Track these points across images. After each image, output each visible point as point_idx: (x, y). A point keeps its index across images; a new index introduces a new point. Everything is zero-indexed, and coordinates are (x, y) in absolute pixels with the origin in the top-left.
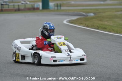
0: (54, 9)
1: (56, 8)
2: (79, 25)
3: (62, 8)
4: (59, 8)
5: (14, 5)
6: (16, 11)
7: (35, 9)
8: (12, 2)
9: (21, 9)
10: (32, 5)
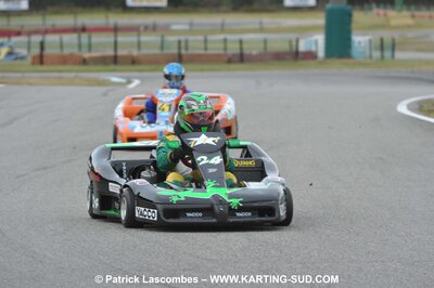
0: (371, 57)
1: (376, 54)
3: (399, 55)
4: (388, 54)
5: (225, 41)
6: (230, 61)
7: (300, 56)
8: (222, 29)
9: (250, 55)
10: (290, 42)
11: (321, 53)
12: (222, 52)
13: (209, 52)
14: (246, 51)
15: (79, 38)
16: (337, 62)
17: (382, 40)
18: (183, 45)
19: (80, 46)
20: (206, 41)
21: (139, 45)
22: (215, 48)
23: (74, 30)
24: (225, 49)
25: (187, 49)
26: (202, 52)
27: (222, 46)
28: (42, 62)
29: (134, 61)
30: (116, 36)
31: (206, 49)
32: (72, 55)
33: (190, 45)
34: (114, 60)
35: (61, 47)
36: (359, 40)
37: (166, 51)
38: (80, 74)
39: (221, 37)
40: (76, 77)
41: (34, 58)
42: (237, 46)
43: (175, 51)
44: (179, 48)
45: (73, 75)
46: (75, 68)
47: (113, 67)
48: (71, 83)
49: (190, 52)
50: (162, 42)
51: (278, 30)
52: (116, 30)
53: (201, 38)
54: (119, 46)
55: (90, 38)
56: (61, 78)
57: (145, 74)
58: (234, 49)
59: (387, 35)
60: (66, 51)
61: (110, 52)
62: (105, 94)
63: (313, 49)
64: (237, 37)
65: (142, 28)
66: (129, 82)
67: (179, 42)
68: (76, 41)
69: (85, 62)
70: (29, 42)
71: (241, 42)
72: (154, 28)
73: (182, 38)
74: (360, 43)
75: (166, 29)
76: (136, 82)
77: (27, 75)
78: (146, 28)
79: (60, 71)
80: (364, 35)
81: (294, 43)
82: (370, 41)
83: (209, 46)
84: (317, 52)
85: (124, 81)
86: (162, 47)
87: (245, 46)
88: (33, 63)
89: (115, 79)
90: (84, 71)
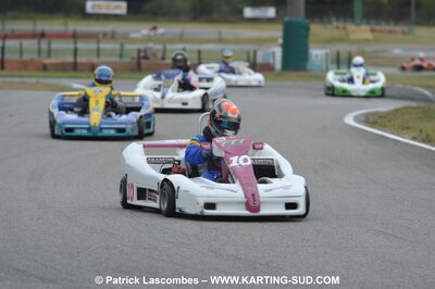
2: (398, 135)
7: (258, 68)
8: (181, 39)
10: (248, 53)
11: (278, 66)
13: (168, 61)
15: (39, 44)
16: (293, 74)
17: (338, 54)
19: (39, 52)
20: (164, 50)
21: (98, 50)
23: (33, 35)
28: (3, 68)
29: (93, 68)
30: (75, 43)
31: (164, 58)
32: (32, 60)
34: (75, 68)
35: (21, 52)
36: (317, 53)
37: (126, 60)
38: (41, 80)
39: (180, 46)
40: (37, 82)
42: (196, 56)
45: (34, 80)
46: (36, 73)
47: (73, 73)
48: (33, 87)
50: (122, 50)
51: (237, 41)
52: (75, 36)
53: (159, 47)
54: (79, 53)
55: (49, 44)
56: (23, 83)
58: (193, 58)
59: (344, 49)
60: (26, 57)
61: (70, 59)
63: (271, 61)
64: (195, 47)
65: (101, 36)
67: (139, 51)
68: (36, 47)
69: (45, 68)
71: (199, 52)
72: (113, 36)
73: (142, 47)
74: (317, 56)
75: (125, 37)
78: (105, 35)
79: (21, 76)
80: (322, 48)
81: (252, 55)
82: (327, 54)
83: (168, 55)
84: (274, 64)
85: (84, 87)
86: (121, 56)
87: (203, 56)
89: (76, 86)
90: (45, 77)
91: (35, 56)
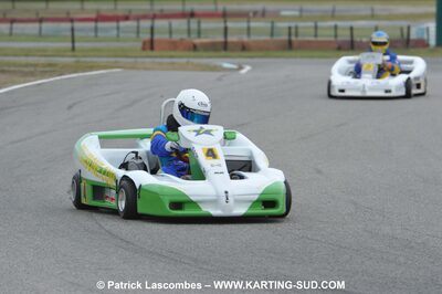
5: (336, 27)
6: (339, 48)
7: (411, 44)
8: (333, 15)
9: (361, 42)
10: (402, 29)
11: (433, 42)
12: (332, 39)
13: (319, 39)
14: (357, 39)
15: (189, 23)
18: (293, 31)
19: (189, 31)
20: (316, 28)
21: (249, 29)
22: (326, 35)
23: (183, 15)
24: (336, 36)
25: (297, 35)
26: (312, 39)
27: (333, 33)
28: (152, 48)
29: (244, 47)
30: (225, 22)
31: (316, 36)
32: (182, 40)
33: (300, 31)
34: (225, 47)
35: (171, 32)
37: (275, 38)
38: (192, 60)
39: (332, 23)
40: (188, 63)
41: (144, 43)
42: (348, 33)
43: (285, 38)
44: (290, 35)
45: (184, 60)
46: (187, 53)
47: (223, 53)
48: (183, 68)
49: (300, 38)
50: (272, 28)
51: (390, 17)
52: (225, 15)
53: (311, 24)
54: (229, 32)
55: (199, 23)
56: (173, 63)
57: (256, 60)
58: (344, 36)
60: (176, 37)
61: (220, 38)
62: (219, 79)
63: (425, 37)
64: (348, 24)
65: (251, 14)
66: (241, 68)
67: (290, 28)
68: (185, 26)
69: (195, 48)
70: (138, 27)
71: (351, 29)
72: (264, 14)
73: (293, 24)
75: (276, 15)
76: (248, 68)
77: (139, 60)
78: (255, 13)
79: (172, 57)
81: (405, 31)
83: (319, 32)
84: (428, 40)
85: (235, 67)
86: (272, 34)
87: (355, 33)
88: (144, 49)
89: (226, 65)
90: (194, 57)
91: (185, 36)
